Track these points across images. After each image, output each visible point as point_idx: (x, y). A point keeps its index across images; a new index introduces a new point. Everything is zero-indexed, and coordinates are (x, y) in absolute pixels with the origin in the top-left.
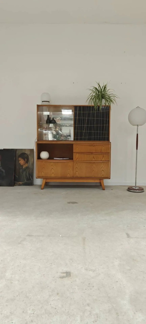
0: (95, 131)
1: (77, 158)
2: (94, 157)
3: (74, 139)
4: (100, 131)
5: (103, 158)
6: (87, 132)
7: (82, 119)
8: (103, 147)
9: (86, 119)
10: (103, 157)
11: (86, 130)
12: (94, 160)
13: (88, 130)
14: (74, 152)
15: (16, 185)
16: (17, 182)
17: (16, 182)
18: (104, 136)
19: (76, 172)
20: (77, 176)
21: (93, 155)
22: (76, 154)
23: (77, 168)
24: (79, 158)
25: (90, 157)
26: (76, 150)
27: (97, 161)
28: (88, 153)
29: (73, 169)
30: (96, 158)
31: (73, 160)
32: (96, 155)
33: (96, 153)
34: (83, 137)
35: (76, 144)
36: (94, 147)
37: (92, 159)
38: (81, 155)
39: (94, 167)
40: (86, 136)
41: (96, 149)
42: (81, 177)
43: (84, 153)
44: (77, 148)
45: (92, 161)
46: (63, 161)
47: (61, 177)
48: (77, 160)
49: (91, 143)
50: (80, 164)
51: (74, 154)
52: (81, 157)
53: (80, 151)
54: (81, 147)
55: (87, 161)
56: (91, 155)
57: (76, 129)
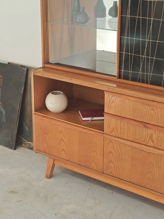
1: (113, 130)
2: (151, 137)
3: (119, 77)
6: (152, 60)
7: (139, 19)
9: (150, 20)
11: (148, 55)
12: (151, 144)
13: (152, 56)
15: (23, 146)
16: (26, 141)
17: (24, 140)
19: (109, 163)
21: (150, 131)
22: (110, 117)
23: (113, 155)
24: (116, 129)
25: (142, 133)
26: (109, 107)
27: (160, 151)
28: (138, 123)
29: (103, 152)
30: (158, 140)
31: (103, 132)
32: (156, 132)
33: (158, 127)
34: (140, 73)
35: (110, 93)
36: (152, 111)
37: (147, 141)
38: (120, 123)
39: (151, 164)
40: (147, 72)
41: (158, 116)
42: (120, 179)
43: (127, 120)
44: (112, 103)
45: (147, 147)
46: (83, 130)
47: (80, 165)
48: (113, 134)
49: (147, 99)
50: (119, 147)
51: (106, 118)
52: (120, 128)
53: (119, 113)
54: (122, 104)
55: (134, 144)
56: (144, 129)
57: (124, 49)
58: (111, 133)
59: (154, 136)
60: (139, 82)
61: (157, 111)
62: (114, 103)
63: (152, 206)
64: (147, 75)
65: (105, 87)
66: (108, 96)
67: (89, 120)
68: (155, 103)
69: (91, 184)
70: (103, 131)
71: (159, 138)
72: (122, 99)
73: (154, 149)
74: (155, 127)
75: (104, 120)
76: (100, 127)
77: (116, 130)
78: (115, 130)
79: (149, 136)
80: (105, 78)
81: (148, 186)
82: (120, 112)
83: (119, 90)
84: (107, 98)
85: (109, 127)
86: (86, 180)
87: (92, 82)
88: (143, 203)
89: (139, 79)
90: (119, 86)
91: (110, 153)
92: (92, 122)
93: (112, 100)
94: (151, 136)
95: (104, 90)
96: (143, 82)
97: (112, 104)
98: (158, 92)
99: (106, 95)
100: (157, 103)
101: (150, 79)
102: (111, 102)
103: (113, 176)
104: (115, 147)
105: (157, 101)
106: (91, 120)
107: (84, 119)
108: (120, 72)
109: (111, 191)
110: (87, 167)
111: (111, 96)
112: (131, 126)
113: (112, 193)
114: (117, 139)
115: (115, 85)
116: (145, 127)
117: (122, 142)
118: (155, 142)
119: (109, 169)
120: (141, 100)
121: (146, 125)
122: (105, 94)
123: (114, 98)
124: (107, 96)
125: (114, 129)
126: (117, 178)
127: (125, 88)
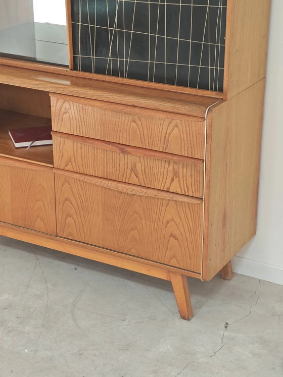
0: (161, 32)
1: (70, 160)
2: (134, 169)
3: (75, 68)
4: (185, 35)
5: (176, 180)
6: (128, 34)
8: (176, 129)
10: (176, 174)
11: (120, 26)
12: (134, 180)
14: (54, 128)
18: (205, 63)
19: (66, 218)
20: (70, 234)
21: (131, 159)
22: (62, 139)
23: (71, 203)
24: (75, 159)
25: (118, 163)
26: (60, 121)
27: (149, 191)
28: (111, 146)
29: (54, 200)
30: (145, 173)
31: (52, 166)
32: (142, 158)
33: (143, 151)
34: (110, 58)
35: (59, 96)
36: (133, 123)
37: (128, 176)
38: (81, 148)
39: (137, 214)
40: (121, 56)
41: (143, 131)
42: (86, 244)
43: (92, 141)
44: (65, 113)
45: (128, 186)
46: (17, 164)
47: (15, 226)
48: (69, 167)
49: (123, 102)
50: (82, 189)
51: (55, 141)
52: (81, 157)
53: (78, 132)
54: (81, 114)
55: (106, 183)
56: (122, 155)
57: (80, 16)
58: (67, 165)
59: (139, 166)
60: (109, 74)
61: (142, 124)
62: (67, 114)
63: (142, 284)
64: (121, 62)
65: (50, 85)
66: (57, 102)
67: (27, 147)
68: (137, 110)
69: (39, 257)
70: (51, 164)
71: (147, 170)
72: (81, 105)
73: (139, 188)
74: (140, 151)
75: (52, 145)
76: (47, 157)
77: (75, 161)
78: (73, 160)
79: (130, 167)
80: (50, 69)
81: (133, 251)
82: (79, 129)
83: (75, 90)
84: (54, 105)
85: (62, 156)
86: (29, 252)
87: (26, 78)
88: (127, 281)
89: (109, 70)
90: (74, 84)
91: (66, 202)
92: (33, 150)
93: (63, 109)
94: (133, 166)
95: (49, 92)
96: (115, 74)
97: (65, 115)
98: (142, 91)
99: (53, 100)
100: (140, 109)
101: (126, 70)
102: (62, 113)
103: (73, 240)
104: (75, 190)
105: (139, 105)
106: (31, 147)
107: (17, 145)
108: (74, 59)
109: (73, 267)
110: (29, 229)
111: (61, 101)
112: (100, 151)
113: (76, 269)
114: (77, 175)
115: (68, 83)
116: (123, 151)
117: (85, 180)
118: (140, 176)
119: (66, 227)
120: (113, 106)
121: (123, 148)
122: (51, 98)
123: (66, 105)
124: (55, 102)
125: (71, 158)
126: (82, 242)
127: (84, 86)
